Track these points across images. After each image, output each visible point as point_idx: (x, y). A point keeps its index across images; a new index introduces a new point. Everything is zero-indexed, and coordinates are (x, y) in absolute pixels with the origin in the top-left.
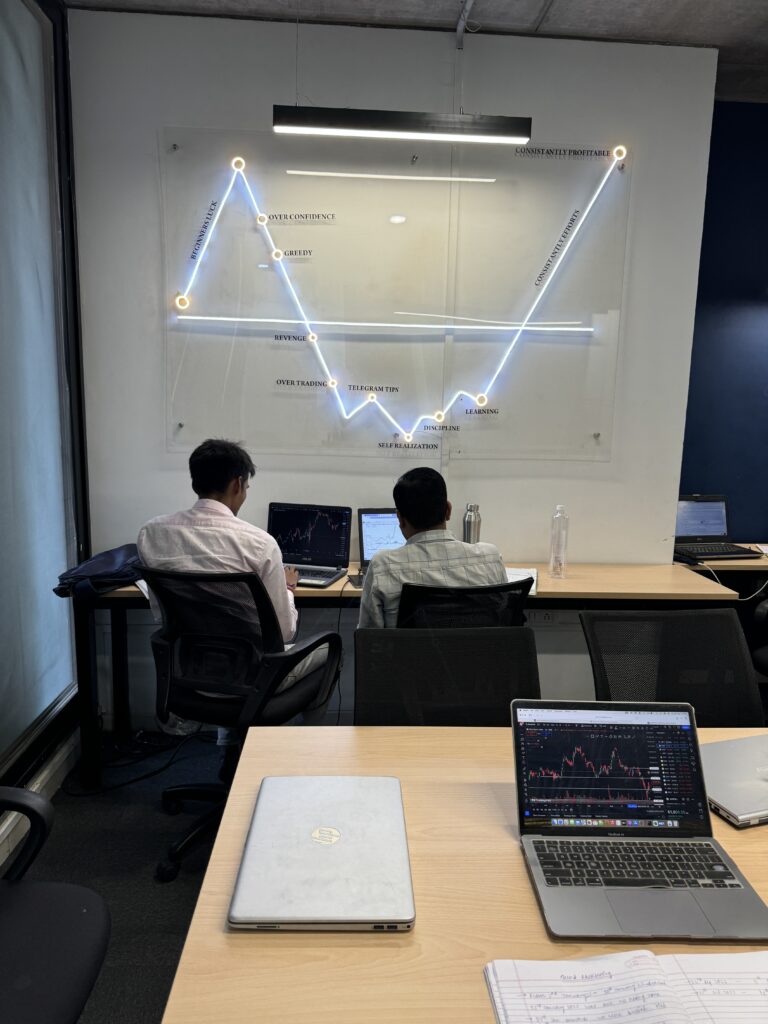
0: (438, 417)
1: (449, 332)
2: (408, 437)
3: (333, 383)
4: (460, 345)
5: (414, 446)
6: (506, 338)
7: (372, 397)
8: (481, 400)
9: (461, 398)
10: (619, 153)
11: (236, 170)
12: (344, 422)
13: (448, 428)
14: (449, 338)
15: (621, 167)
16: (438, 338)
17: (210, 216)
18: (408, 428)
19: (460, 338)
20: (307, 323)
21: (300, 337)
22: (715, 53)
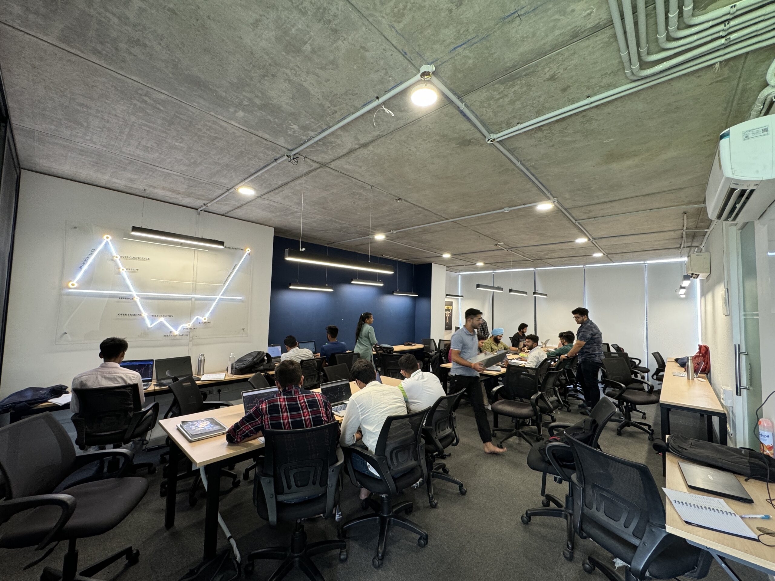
0: (189, 325)
1: (192, 298)
2: (176, 333)
3: (145, 314)
4: (197, 302)
5: (179, 335)
6: (214, 300)
7: (162, 319)
8: (205, 319)
9: (197, 319)
10: (248, 251)
11: (106, 239)
12: (148, 329)
13: (193, 329)
14: (193, 299)
15: (249, 254)
16: (190, 299)
17: (91, 254)
18: (176, 329)
19: (197, 299)
20: (134, 293)
21: (131, 298)
22: (273, 229)
